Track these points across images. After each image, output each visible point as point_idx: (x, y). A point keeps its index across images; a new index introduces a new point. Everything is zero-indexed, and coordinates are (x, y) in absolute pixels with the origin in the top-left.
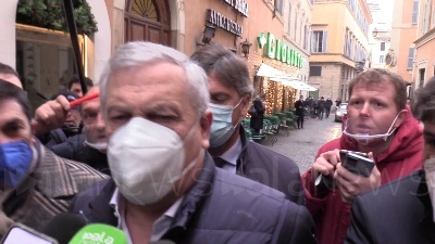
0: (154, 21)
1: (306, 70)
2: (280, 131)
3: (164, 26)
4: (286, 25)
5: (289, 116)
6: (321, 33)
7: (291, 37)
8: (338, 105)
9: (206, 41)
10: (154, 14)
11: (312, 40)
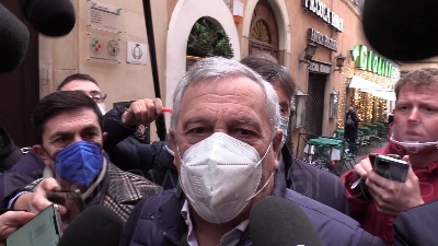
0: (267, 44)
3: (274, 47)
9: (308, 58)
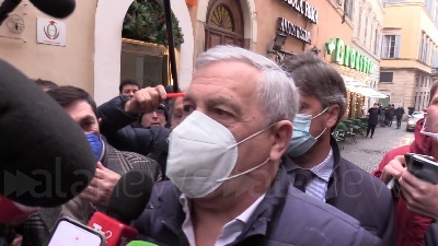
0: (230, 31)
1: (376, 76)
2: (347, 139)
3: (238, 36)
4: (356, 30)
5: (356, 123)
6: (394, 37)
7: (361, 43)
8: (411, 113)
9: (277, 48)
10: (230, 25)
11: (383, 45)
